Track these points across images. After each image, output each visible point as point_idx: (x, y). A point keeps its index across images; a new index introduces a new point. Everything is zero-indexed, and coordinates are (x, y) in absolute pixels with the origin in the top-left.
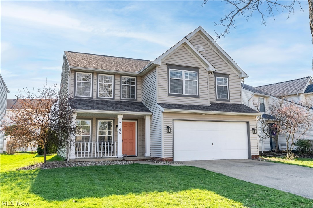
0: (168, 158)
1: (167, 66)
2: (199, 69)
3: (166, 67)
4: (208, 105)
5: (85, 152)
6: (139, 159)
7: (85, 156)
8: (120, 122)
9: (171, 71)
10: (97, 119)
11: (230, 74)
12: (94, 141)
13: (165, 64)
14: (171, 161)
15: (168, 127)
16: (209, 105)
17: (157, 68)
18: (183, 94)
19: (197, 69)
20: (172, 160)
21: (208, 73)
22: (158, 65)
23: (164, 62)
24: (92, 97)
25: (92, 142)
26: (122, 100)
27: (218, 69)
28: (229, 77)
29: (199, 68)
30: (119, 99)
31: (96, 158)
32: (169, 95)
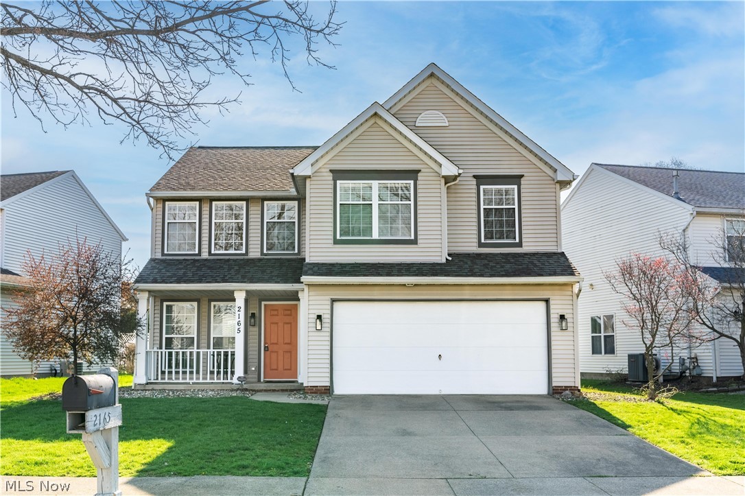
0: (317, 387)
1: (331, 174)
2: (419, 175)
3: (330, 176)
4: (440, 262)
5: (188, 370)
6: (281, 388)
7: (166, 379)
8: (240, 308)
9: (342, 185)
10: (210, 301)
11: (522, 176)
12: (204, 348)
13: (328, 170)
14: (325, 393)
15: (319, 317)
16: (444, 261)
17: (308, 181)
18: (373, 238)
19: (413, 174)
20: (328, 391)
21: (443, 181)
22: (309, 177)
23: (325, 166)
24: (199, 254)
25: (201, 351)
26: (266, 255)
27: (466, 171)
28: (522, 182)
29: (419, 171)
30: (259, 254)
31: (189, 383)
32: (336, 242)
